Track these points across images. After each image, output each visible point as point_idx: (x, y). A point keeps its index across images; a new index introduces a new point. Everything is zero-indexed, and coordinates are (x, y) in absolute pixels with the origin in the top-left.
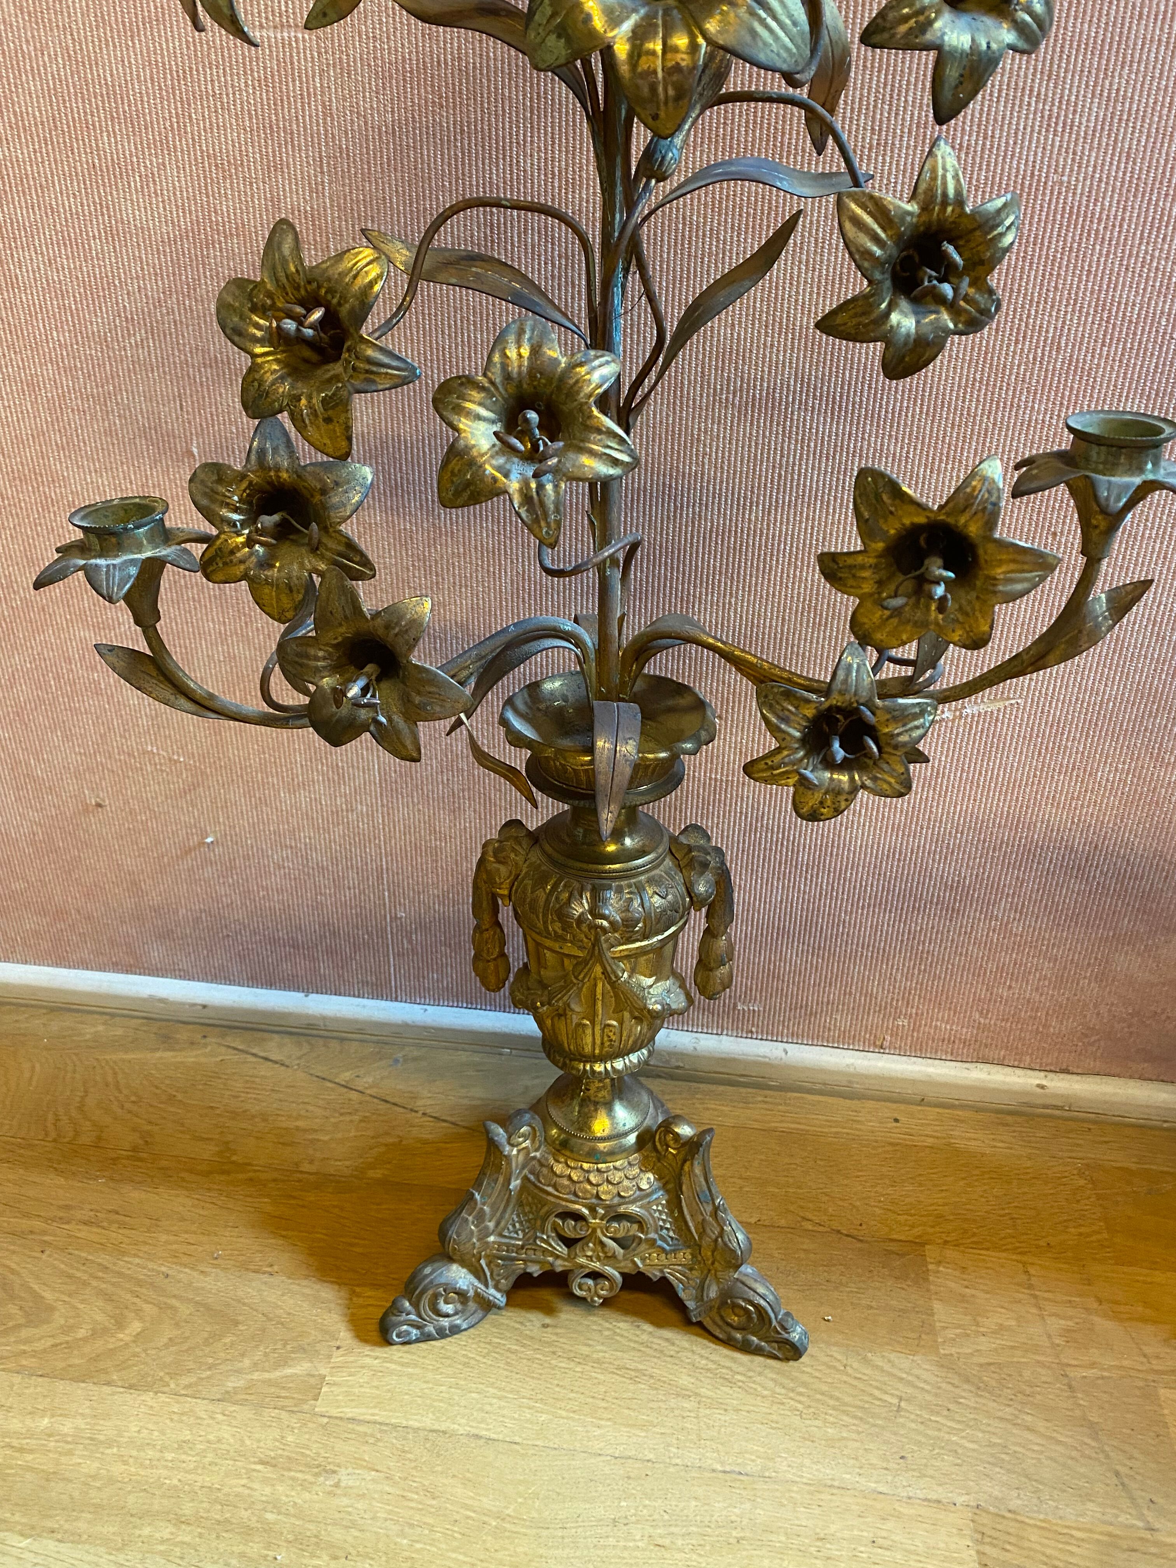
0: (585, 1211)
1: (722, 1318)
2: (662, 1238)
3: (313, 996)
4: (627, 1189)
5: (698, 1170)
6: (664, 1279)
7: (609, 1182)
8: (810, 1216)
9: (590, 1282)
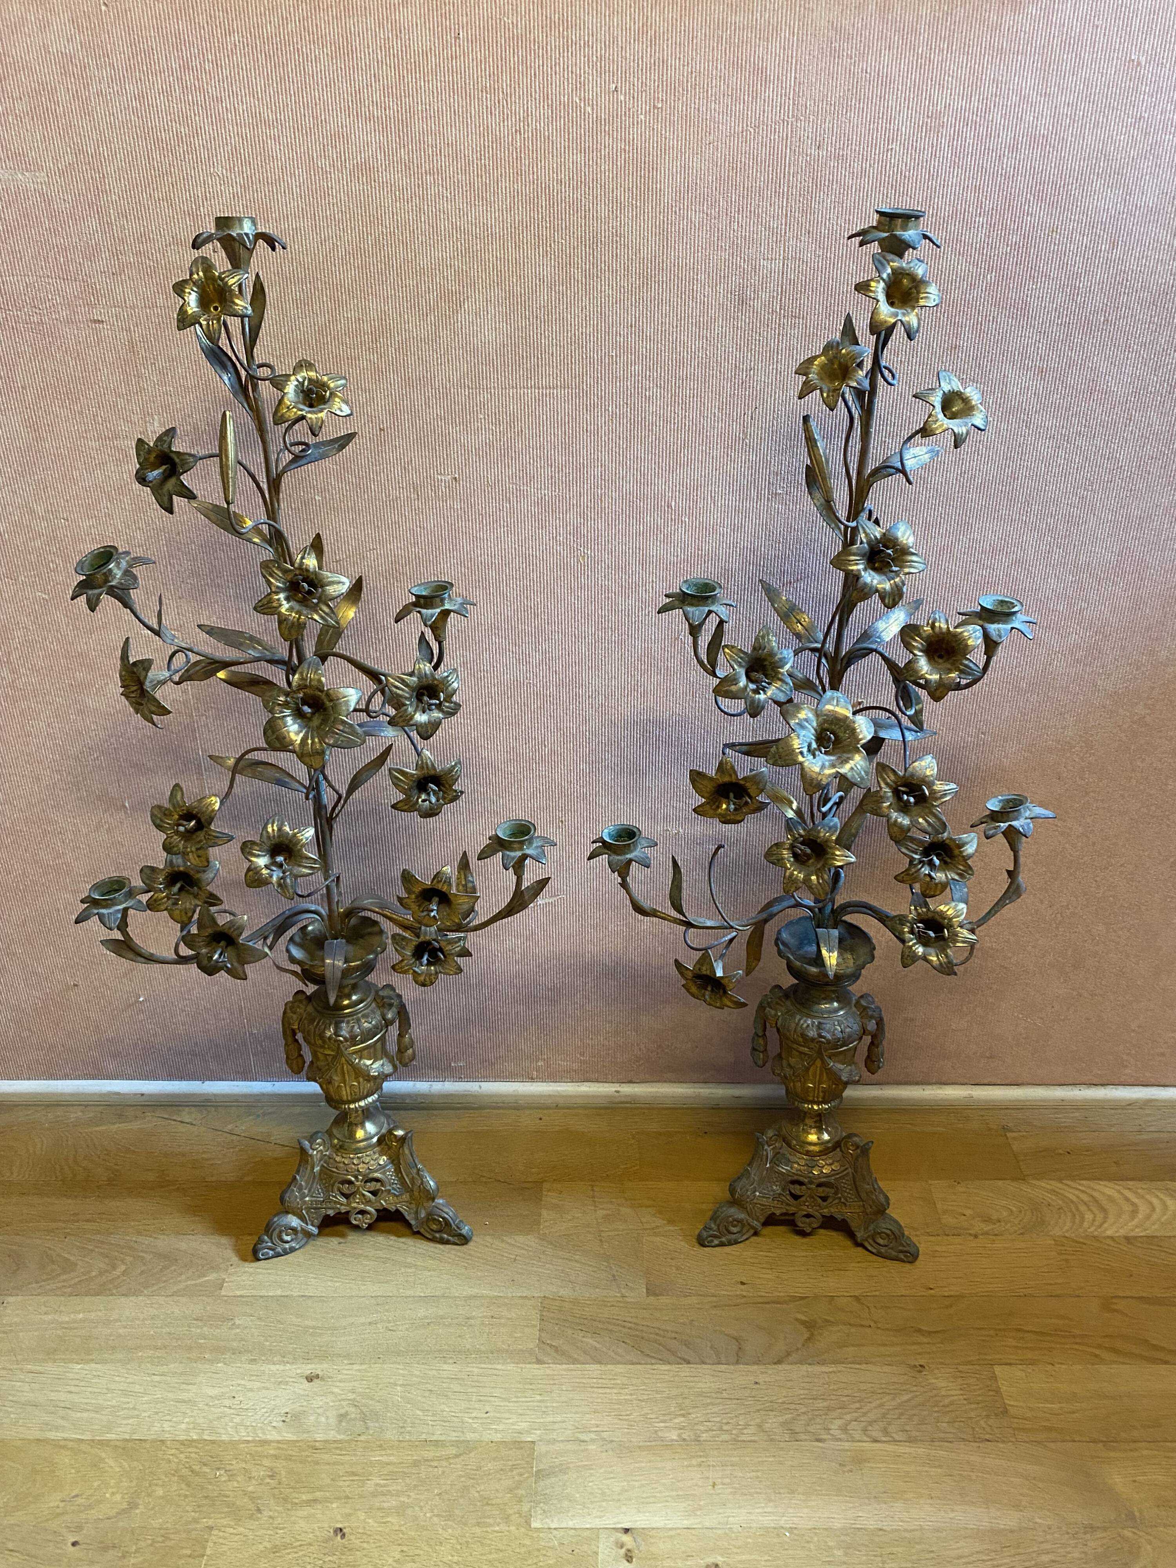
0: (353, 1179)
1: (429, 1227)
2: (393, 1189)
3: (207, 1083)
4: (372, 1165)
5: (407, 1152)
6: (397, 1211)
7: (363, 1163)
8: (485, 1174)
9: (360, 1216)
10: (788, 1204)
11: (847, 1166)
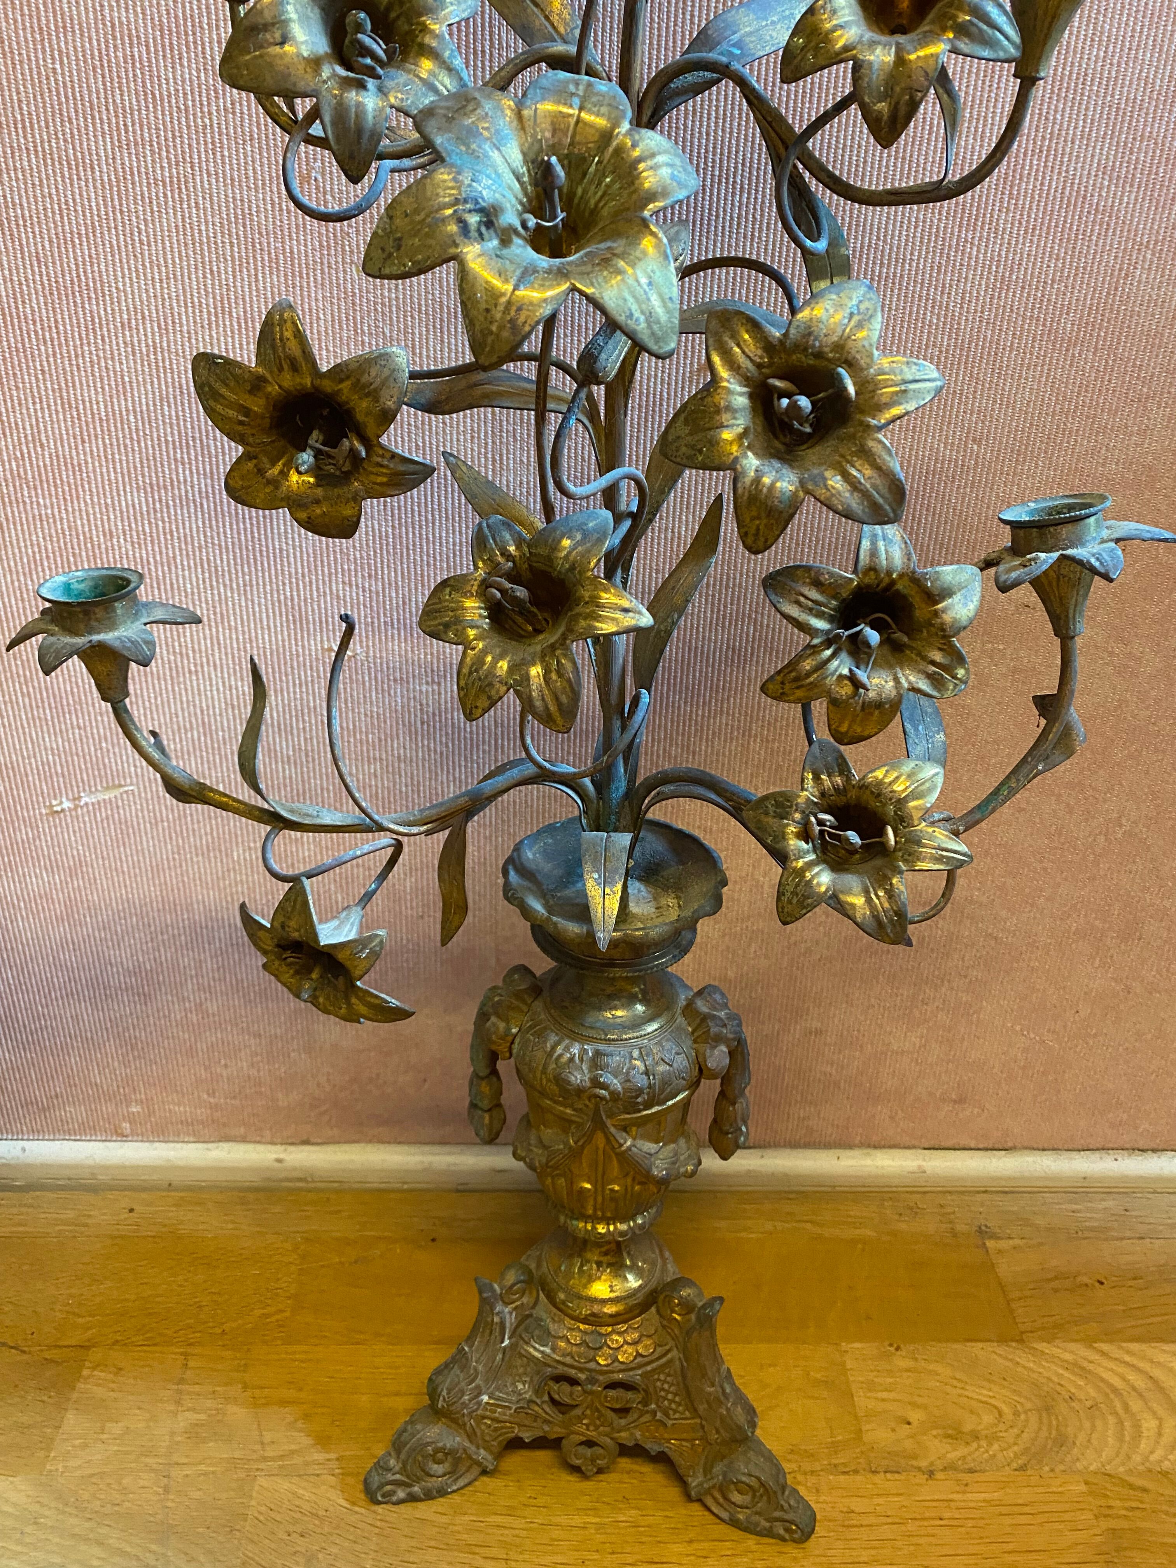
10: (546, 1421)
11: (671, 1343)
